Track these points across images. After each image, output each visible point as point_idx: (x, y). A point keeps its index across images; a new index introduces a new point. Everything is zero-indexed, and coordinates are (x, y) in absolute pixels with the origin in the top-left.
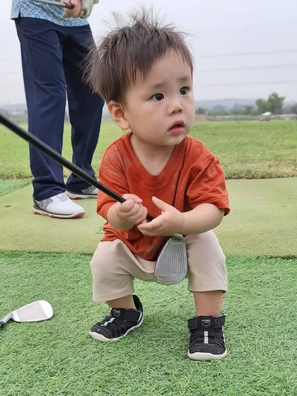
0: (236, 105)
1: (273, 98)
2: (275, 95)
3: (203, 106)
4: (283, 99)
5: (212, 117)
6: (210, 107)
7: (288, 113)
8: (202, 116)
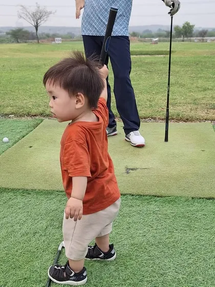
0: (160, 30)
1: (186, 25)
2: (188, 24)
3: (136, 31)
4: (193, 26)
5: (143, 39)
6: (141, 31)
7: (197, 37)
8: (136, 38)
